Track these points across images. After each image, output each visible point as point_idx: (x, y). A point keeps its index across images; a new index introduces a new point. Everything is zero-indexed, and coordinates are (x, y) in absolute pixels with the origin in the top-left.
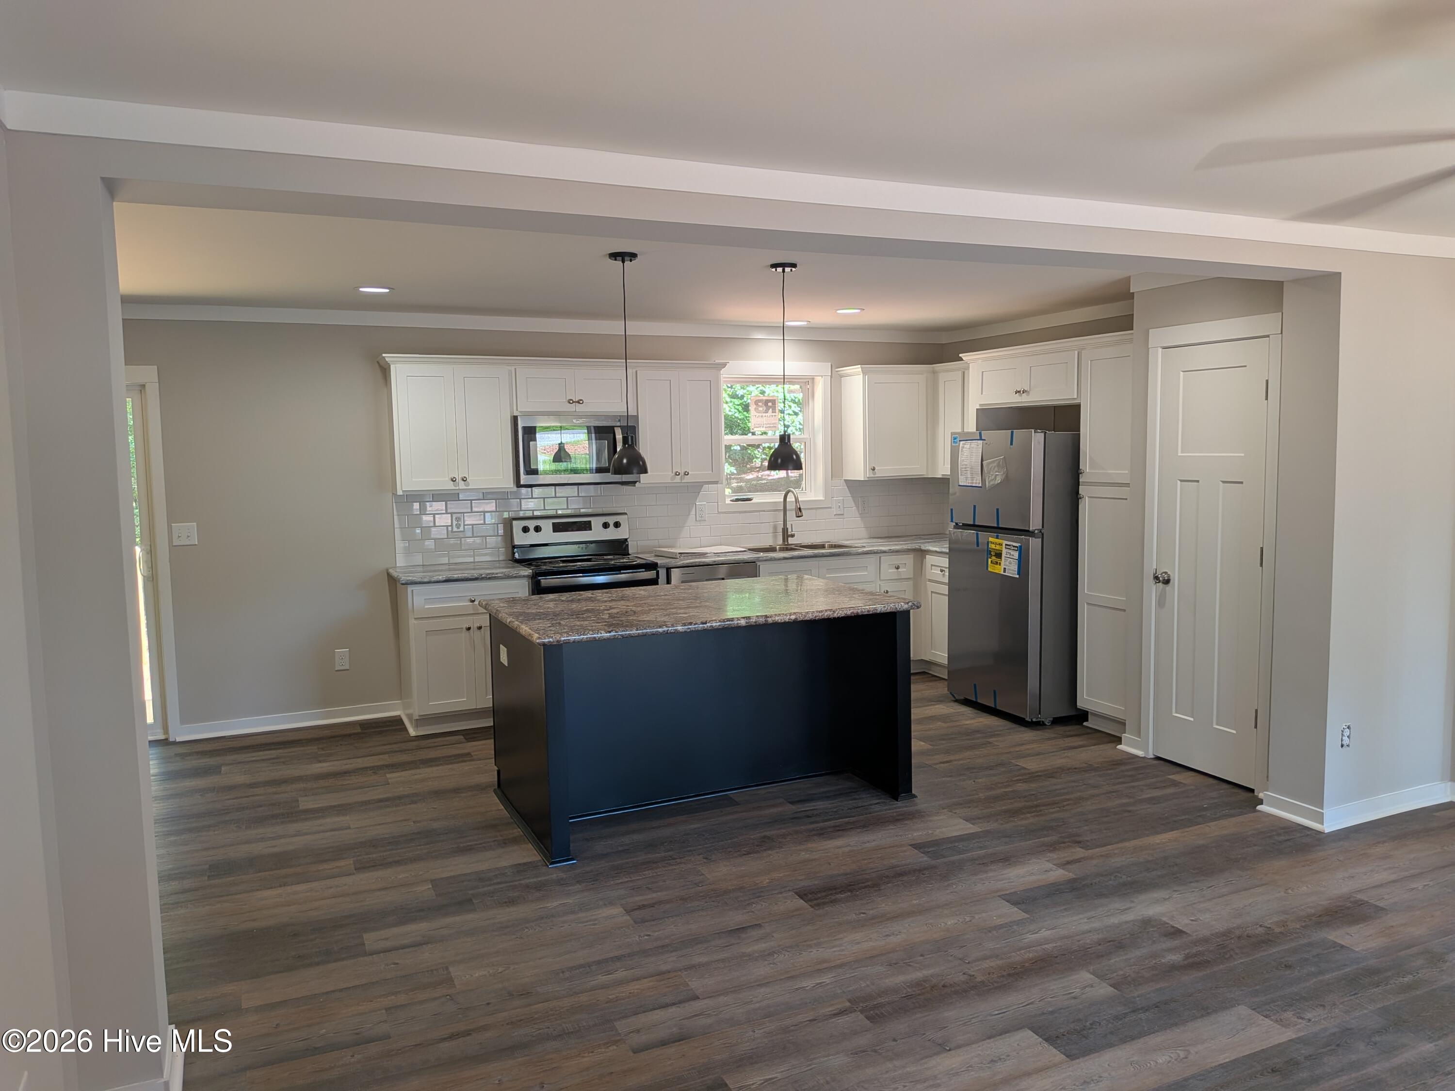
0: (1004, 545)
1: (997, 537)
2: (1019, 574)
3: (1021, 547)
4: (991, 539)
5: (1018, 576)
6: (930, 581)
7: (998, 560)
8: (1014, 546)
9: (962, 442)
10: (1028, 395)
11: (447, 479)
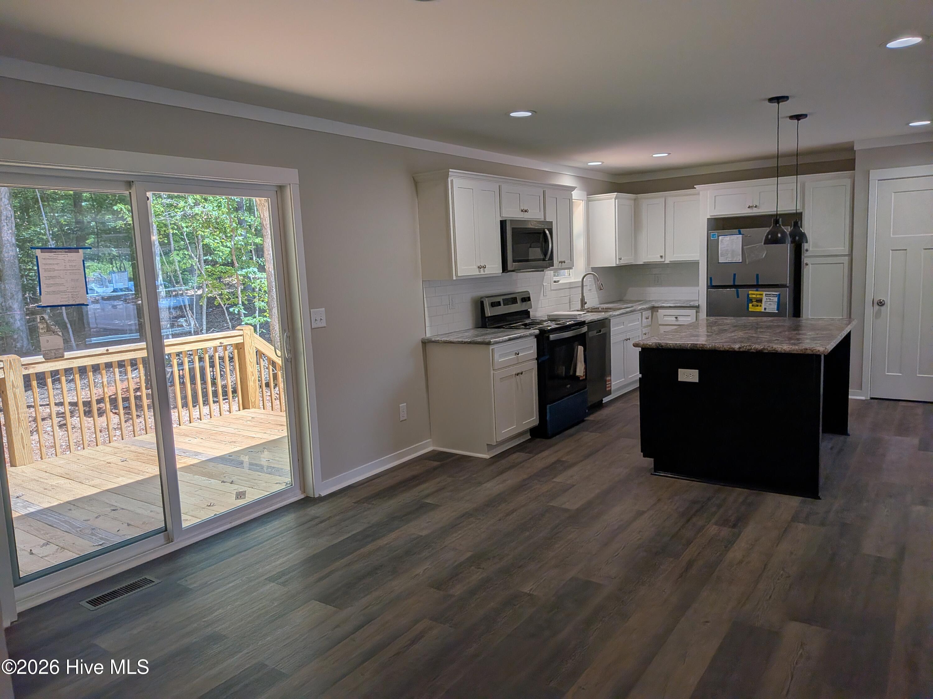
0: (764, 295)
1: (757, 291)
2: (778, 309)
3: (779, 294)
4: (750, 292)
5: (777, 312)
6: (660, 325)
7: (759, 304)
8: (773, 295)
9: (720, 237)
10: (759, 208)
11: (476, 267)
